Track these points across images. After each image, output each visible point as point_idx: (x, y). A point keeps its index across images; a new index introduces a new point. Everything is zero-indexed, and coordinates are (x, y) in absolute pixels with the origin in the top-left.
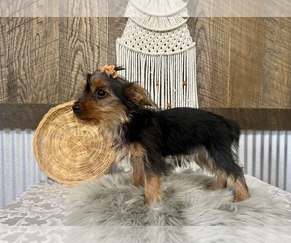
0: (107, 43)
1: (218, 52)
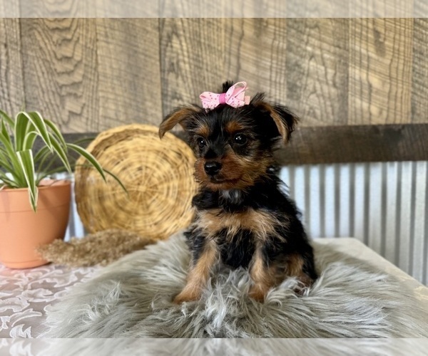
0: (19, 38)
1: (202, 36)
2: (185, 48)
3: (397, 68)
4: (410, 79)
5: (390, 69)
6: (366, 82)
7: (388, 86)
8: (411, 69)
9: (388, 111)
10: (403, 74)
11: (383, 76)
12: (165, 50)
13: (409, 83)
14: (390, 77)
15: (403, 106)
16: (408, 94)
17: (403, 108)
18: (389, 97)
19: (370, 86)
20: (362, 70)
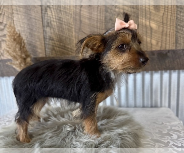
2: (54, 14)
3: (167, 18)
4: (175, 24)
5: (163, 19)
6: (149, 27)
7: (162, 28)
8: (175, 18)
9: (162, 42)
10: (170, 21)
11: (158, 23)
12: (44, 16)
13: (174, 26)
14: (163, 23)
15: (171, 39)
16: (174, 32)
17: (171, 40)
18: (162, 35)
19: (151, 29)
20: (147, 20)
